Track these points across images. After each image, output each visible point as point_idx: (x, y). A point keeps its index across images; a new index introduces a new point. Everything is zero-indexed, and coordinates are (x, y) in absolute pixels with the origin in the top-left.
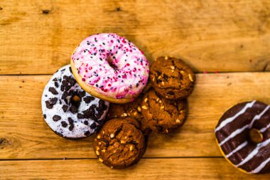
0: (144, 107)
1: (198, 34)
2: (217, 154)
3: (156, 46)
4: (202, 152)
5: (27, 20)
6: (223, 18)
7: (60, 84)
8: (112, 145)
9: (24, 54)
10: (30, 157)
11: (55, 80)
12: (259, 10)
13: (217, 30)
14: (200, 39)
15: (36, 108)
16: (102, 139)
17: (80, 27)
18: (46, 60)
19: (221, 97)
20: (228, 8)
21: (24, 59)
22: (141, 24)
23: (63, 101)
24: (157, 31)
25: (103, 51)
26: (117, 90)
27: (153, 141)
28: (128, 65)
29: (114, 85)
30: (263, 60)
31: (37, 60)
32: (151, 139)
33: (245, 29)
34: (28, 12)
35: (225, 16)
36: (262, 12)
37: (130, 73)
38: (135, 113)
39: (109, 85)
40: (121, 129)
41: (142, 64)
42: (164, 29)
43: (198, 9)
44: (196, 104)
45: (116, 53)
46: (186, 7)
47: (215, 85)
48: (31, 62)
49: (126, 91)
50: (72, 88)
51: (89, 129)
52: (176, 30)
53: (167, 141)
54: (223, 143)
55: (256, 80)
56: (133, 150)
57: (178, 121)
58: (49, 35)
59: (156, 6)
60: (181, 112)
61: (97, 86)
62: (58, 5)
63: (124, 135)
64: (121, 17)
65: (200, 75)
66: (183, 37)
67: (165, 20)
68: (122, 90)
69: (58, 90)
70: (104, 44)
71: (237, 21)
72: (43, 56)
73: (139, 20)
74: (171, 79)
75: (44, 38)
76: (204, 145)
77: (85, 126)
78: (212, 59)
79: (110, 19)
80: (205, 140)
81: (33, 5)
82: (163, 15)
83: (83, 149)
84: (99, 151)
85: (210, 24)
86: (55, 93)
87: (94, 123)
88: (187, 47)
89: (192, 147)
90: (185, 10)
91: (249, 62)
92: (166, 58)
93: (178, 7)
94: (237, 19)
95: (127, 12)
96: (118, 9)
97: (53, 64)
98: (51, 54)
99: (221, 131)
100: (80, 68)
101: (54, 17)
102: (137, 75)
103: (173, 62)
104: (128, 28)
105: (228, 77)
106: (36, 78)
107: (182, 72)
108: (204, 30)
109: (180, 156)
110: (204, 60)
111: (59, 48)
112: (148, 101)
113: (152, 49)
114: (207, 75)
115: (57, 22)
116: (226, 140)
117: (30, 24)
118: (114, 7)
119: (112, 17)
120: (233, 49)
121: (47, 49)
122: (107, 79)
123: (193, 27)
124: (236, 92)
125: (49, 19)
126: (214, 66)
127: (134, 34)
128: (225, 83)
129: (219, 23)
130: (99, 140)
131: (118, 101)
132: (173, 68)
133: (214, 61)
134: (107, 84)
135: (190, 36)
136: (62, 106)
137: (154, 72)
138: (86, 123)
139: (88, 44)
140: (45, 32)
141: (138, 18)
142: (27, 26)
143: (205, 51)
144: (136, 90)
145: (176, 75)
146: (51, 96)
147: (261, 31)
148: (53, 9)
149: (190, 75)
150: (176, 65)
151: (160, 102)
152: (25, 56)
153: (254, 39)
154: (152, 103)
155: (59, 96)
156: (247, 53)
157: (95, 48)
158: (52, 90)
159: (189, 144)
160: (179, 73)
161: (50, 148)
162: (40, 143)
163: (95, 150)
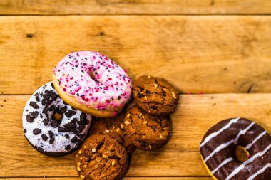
0: (127, 122)
1: (181, 57)
2: (203, 173)
3: (140, 68)
4: (187, 171)
5: (11, 43)
6: (206, 42)
7: (41, 98)
8: (93, 160)
9: (7, 75)
10: (10, 175)
11: (37, 95)
12: (242, 35)
13: (200, 54)
14: (184, 62)
15: (17, 126)
16: (84, 154)
17: (63, 50)
18: (29, 81)
19: (206, 117)
20: (210, 33)
21: (6, 80)
22: (125, 47)
23: (44, 115)
24: (140, 54)
25: (85, 64)
26: (98, 100)
27: (137, 159)
28: (110, 79)
29: (95, 95)
30: (247, 83)
31: (20, 80)
32: (134, 157)
33: (228, 53)
34: (12, 36)
35: (208, 40)
36: (244, 37)
37: (112, 86)
38: (118, 130)
39: (91, 95)
40: (103, 144)
41: (124, 80)
42: (147, 52)
43: (181, 34)
44: (180, 124)
45: (99, 68)
46: (169, 32)
47: (199, 105)
48: (14, 82)
49: (108, 101)
50: (54, 103)
51: (70, 143)
52: (160, 54)
53: (150, 160)
54: (208, 158)
55: (240, 100)
56: (115, 165)
57: (161, 137)
58: (32, 57)
59: (140, 31)
60: (165, 129)
61: (78, 95)
62: (42, 30)
63: (106, 149)
64: (104, 41)
65: (184, 96)
66: (167, 60)
67: (149, 44)
68: (103, 100)
69: (39, 104)
70: (86, 59)
71: (221, 45)
72: (26, 77)
73: (122, 43)
74: (154, 94)
75: (28, 60)
76: (189, 165)
77: (66, 139)
78: (196, 81)
79: (93, 43)
80: (189, 159)
81: (17, 30)
82: (147, 40)
83: (64, 167)
84: (81, 167)
85: (193, 48)
86: (36, 107)
87: (75, 137)
88: (170, 70)
89: (177, 166)
90: (168, 35)
91: (232, 84)
92: (149, 77)
93: (161, 32)
94: (220, 43)
95: (110, 36)
96: (102, 34)
97: (35, 84)
98: (34, 75)
99: (206, 146)
100: (61, 79)
101: (38, 40)
102: (119, 89)
103: (156, 80)
104: (111, 51)
105: (212, 98)
106: (18, 97)
107: (165, 90)
108: (188, 53)
109: (165, 175)
110: (188, 82)
111: (42, 69)
112: (130, 117)
113: (135, 70)
114: (191, 96)
115: (41, 45)
116: (211, 155)
117: (14, 47)
118: (97, 32)
119: (96, 41)
120: (216, 72)
121: (30, 70)
122: (88, 89)
123: (176, 50)
124: (221, 112)
125: (33, 43)
126: (198, 87)
127: (117, 57)
128: (209, 103)
129: (202, 47)
130: (80, 155)
131: (99, 113)
132: (156, 85)
133: (198, 83)
134: (88, 94)
135: (173, 58)
136: (42, 119)
137: (136, 88)
138: (67, 136)
139: (70, 58)
140: (28, 54)
141: (121, 42)
142: (10, 49)
143: (189, 73)
144: (118, 103)
145: (159, 91)
146: (32, 109)
147: (244, 55)
148: (36, 33)
149: (173, 93)
150: (159, 83)
151: (143, 117)
152: (8, 76)
153: (238, 62)
154: (135, 118)
155: (40, 110)
156: (231, 76)
157: (77, 62)
158: (33, 104)
159: (173, 163)
160: (162, 90)
161: (30, 166)
162: (21, 161)
163: (76, 166)
